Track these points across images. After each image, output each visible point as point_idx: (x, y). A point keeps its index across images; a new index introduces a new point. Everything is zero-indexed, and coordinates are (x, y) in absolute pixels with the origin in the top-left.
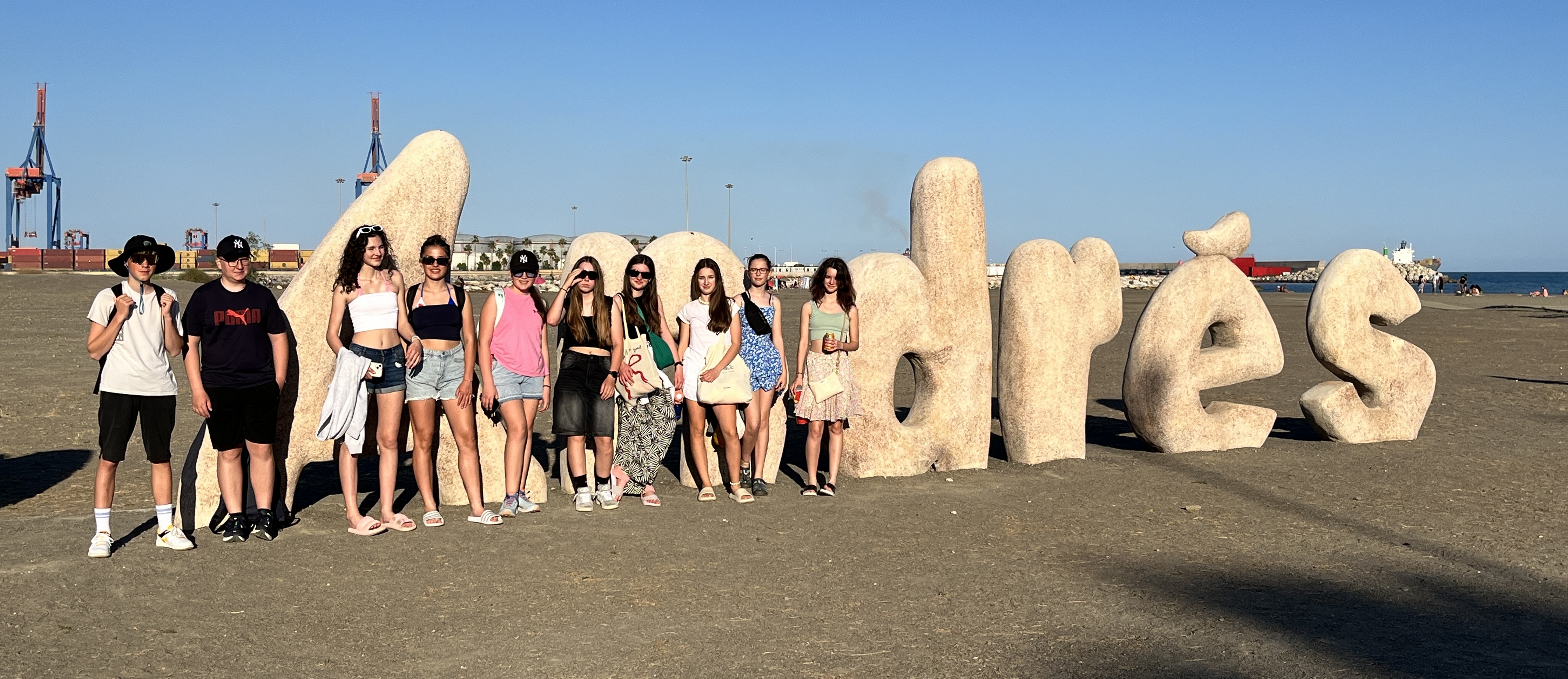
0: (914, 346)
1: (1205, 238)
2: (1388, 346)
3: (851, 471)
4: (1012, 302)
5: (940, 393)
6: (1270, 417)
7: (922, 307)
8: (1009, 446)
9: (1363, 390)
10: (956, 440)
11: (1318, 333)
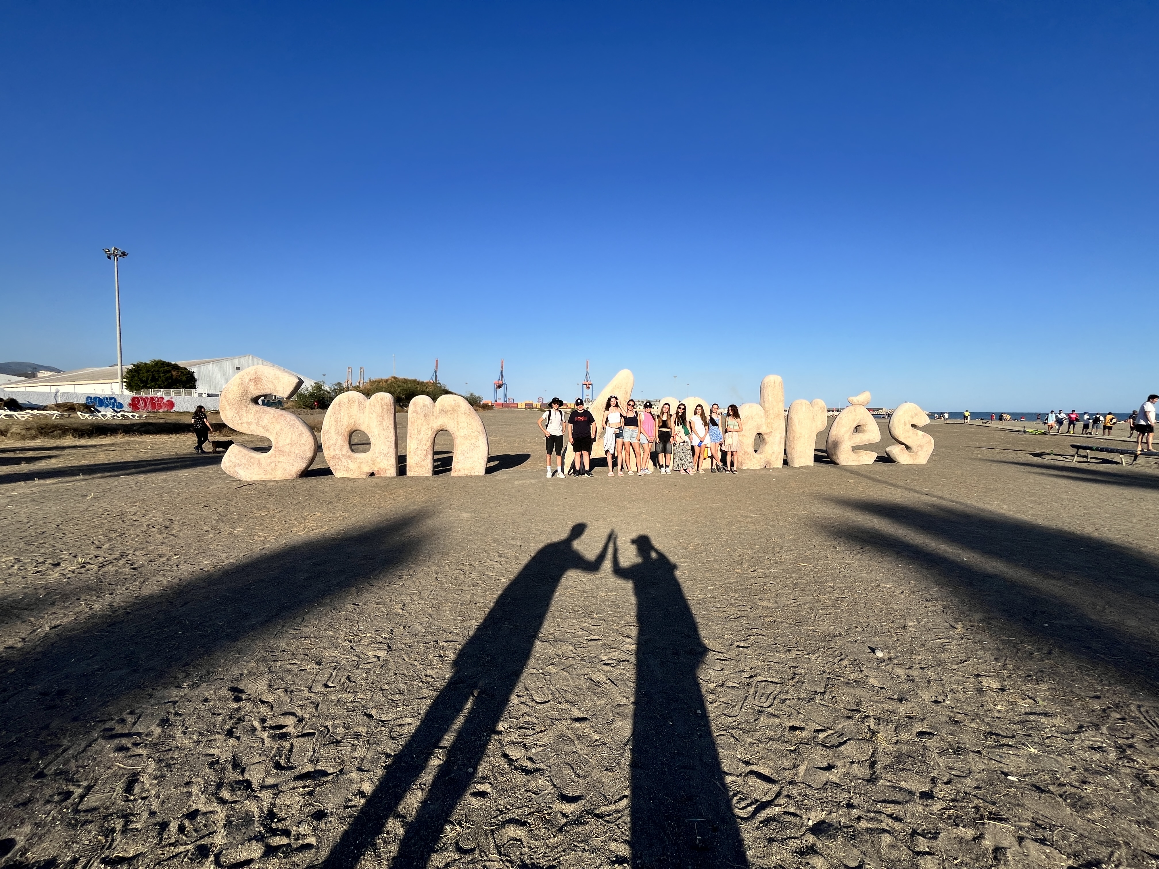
0: (760, 431)
1: (855, 399)
2: (917, 434)
3: (740, 467)
4: (791, 419)
5: (768, 445)
6: (875, 455)
7: (764, 420)
8: (789, 461)
9: (907, 447)
10: (773, 459)
11: (892, 430)
